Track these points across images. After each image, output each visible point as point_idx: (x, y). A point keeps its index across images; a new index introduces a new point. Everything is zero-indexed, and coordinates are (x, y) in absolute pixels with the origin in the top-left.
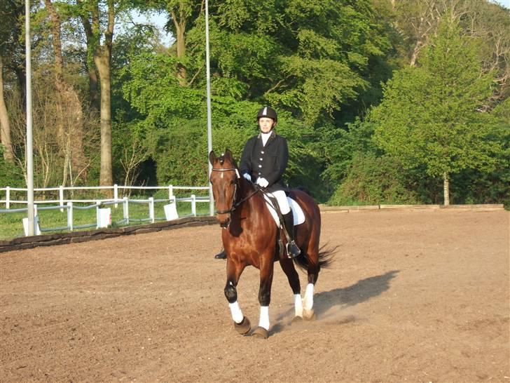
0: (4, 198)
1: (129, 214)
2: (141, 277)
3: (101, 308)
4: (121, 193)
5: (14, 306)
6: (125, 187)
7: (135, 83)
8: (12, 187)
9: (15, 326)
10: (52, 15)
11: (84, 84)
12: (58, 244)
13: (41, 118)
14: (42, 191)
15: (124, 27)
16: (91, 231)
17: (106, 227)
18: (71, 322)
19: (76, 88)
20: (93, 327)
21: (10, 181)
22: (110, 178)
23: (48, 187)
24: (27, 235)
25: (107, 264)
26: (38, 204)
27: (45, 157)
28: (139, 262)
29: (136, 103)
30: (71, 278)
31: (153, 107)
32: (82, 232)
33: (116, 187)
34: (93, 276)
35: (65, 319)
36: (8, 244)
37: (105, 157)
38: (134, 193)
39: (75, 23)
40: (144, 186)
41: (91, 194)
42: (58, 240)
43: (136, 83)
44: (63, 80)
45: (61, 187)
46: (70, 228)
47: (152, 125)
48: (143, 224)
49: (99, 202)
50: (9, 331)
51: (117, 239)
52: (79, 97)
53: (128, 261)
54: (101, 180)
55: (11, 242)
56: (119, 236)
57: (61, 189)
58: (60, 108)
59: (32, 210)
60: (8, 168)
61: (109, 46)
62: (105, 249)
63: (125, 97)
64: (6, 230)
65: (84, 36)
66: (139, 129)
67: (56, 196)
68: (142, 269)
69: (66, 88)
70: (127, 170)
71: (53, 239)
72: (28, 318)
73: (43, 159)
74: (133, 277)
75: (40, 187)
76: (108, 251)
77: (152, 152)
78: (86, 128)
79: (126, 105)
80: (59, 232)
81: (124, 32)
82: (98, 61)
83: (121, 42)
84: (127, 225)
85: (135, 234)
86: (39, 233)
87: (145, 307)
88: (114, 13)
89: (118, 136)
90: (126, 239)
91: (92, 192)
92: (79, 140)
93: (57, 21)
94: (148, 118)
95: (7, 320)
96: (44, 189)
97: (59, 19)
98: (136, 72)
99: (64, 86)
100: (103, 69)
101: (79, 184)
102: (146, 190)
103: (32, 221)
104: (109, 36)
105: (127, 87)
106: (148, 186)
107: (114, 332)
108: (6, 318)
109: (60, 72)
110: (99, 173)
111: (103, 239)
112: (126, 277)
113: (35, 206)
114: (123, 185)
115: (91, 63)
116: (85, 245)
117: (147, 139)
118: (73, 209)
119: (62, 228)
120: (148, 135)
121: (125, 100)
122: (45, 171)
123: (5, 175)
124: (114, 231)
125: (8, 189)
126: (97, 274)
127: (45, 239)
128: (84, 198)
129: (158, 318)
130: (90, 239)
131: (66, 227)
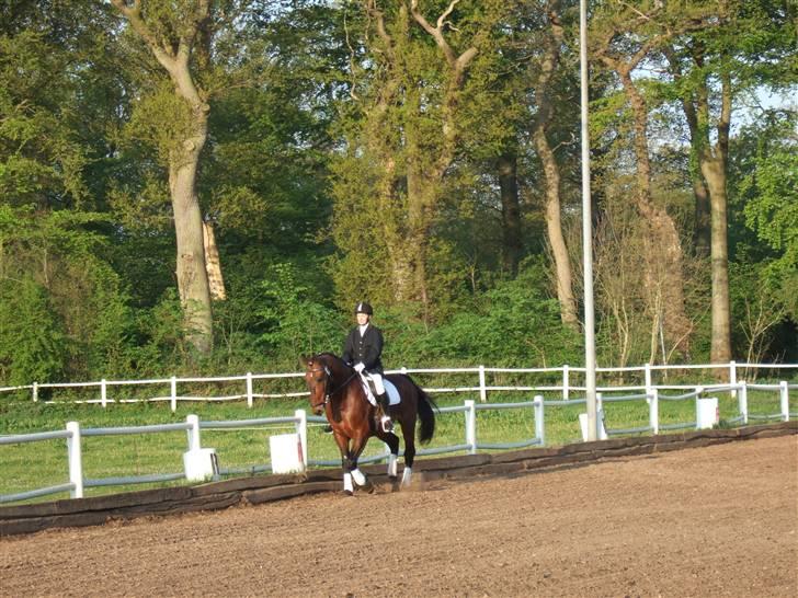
0: (559, 383)
1: (748, 407)
2: (753, 505)
3: (680, 552)
4: (741, 374)
5: (550, 547)
6: (748, 365)
7: (764, 202)
8: (573, 366)
9: (545, 577)
10: (633, 100)
11: (688, 205)
12: (633, 453)
13: (616, 259)
14: (618, 372)
15: (750, 114)
16: (686, 434)
17: (711, 427)
18: (631, 573)
19: (671, 210)
20: (662, 580)
21: (570, 356)
22: (726, 350)
23: (628, 365)
24: (586, 440)
25: (703, 485)
26: (605, 393)
27: (623, 320)
28: (753, 482)
29: (766, 233)
30: (645, 506)
31: (792, 239)
32: (672, 436)
33: (733, 365)
34: (679, 503)
35: (622, 568)
36: (556, 453)
37: (720, 318)
38: (763, 375)
39: (673, 109)
40: (778, 363)
41: (695, 376)
42: (634, 448)
43: (766, 201)
44: (650, 200)
45: (647, 365)
46: (653, 430)
47: (791, 266)
48: (770, 423)
49: (699, 389)
50: (534, 584)
51: (728, 447)
52: (676, 226)
53: (737, 480)
54: (713, 353)
55: (560, 451)
56: (730, 441)
57: (648, 368)
58: (646, 242)
59: (594, 402)
60: (566, 337)
61: (724, 144)
62: (706, 461)
63: (749, 223)
64: (560, 433)
65: (686, 129)
66: (771, 272)
67: (639, 379)
68: (755, 493)
69: (655, 210)
70: (751, 338)
71: (626, 446)
72: (566, 566)
73: (619, 322)
74: (739, 505)
75: (615, 365)
76: (708, 466)
77: (790, 310)
78: (687, 273)
79: (752, 236)
80: (635, 435)
81: (750, 122)
82: (705, 167)
83: (747, 138)
84: (744, 425)
85: (756, 438)
86: (604, 437)
87: (749, 551)
88: (731, 93)
89: (740, 286)
90: (742, 446)
91: (697, 373)
92: (676, 291)
93: (641, 109)
94: (785, 257)
95: (535, 568)
96: (622, 369)
97: (644, 106)
98: (765, 184)
99: (652, 208)
100: (714, 180)
101: (678, 361)
102: (782, 369)
103: (594, 418)
104: (724, 128)
105: (750, 209)
106: (783, 363)
107: (693, 589)
108: (534, 565)
109: (646, 187)
110: (709, 343)
111: (704, 446)
112: (729, 505)
113: (599, 395)
114: (745, 361)
115: (695, 171)
116: (675, 456)
117: (784, 289)
118: (659, 399)
119: (640, 429)
120: (785, 285)
121: (748, 229)
122: (623, 342)
123: (563, 348)
124: (722, 434)
125: (566, 369)
126: (685, 501)
127: (613, 446)
128: (683, 383)
129: (765, 568)
130: (685, 446)
131: (646, 428)
